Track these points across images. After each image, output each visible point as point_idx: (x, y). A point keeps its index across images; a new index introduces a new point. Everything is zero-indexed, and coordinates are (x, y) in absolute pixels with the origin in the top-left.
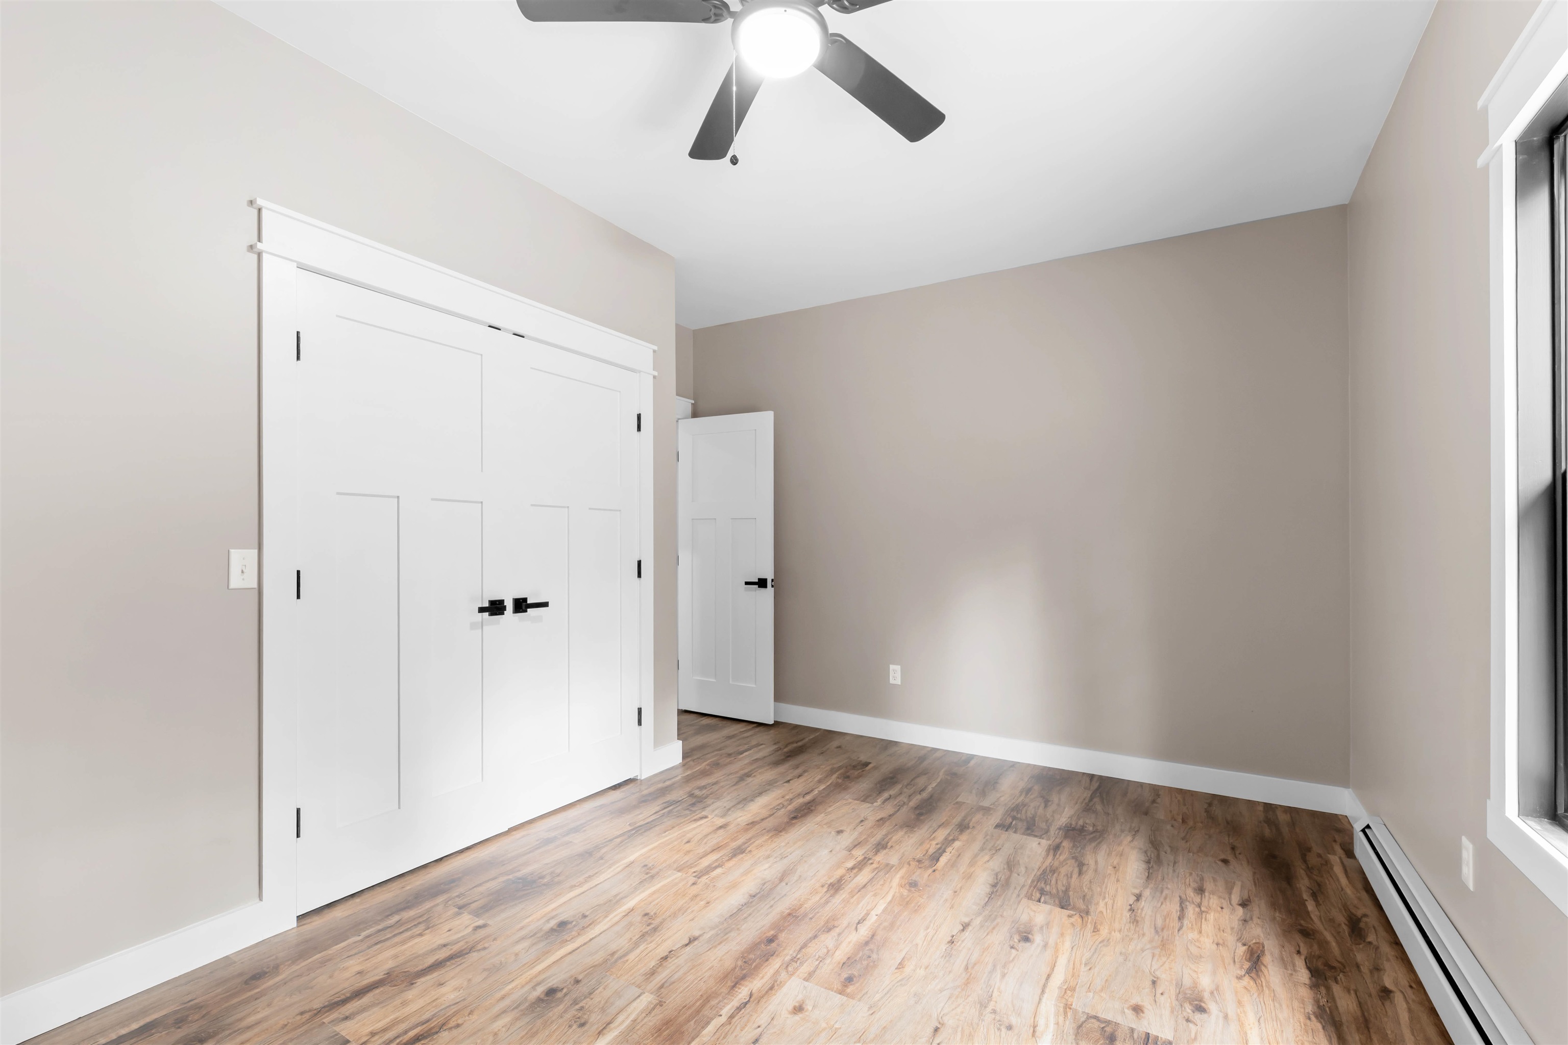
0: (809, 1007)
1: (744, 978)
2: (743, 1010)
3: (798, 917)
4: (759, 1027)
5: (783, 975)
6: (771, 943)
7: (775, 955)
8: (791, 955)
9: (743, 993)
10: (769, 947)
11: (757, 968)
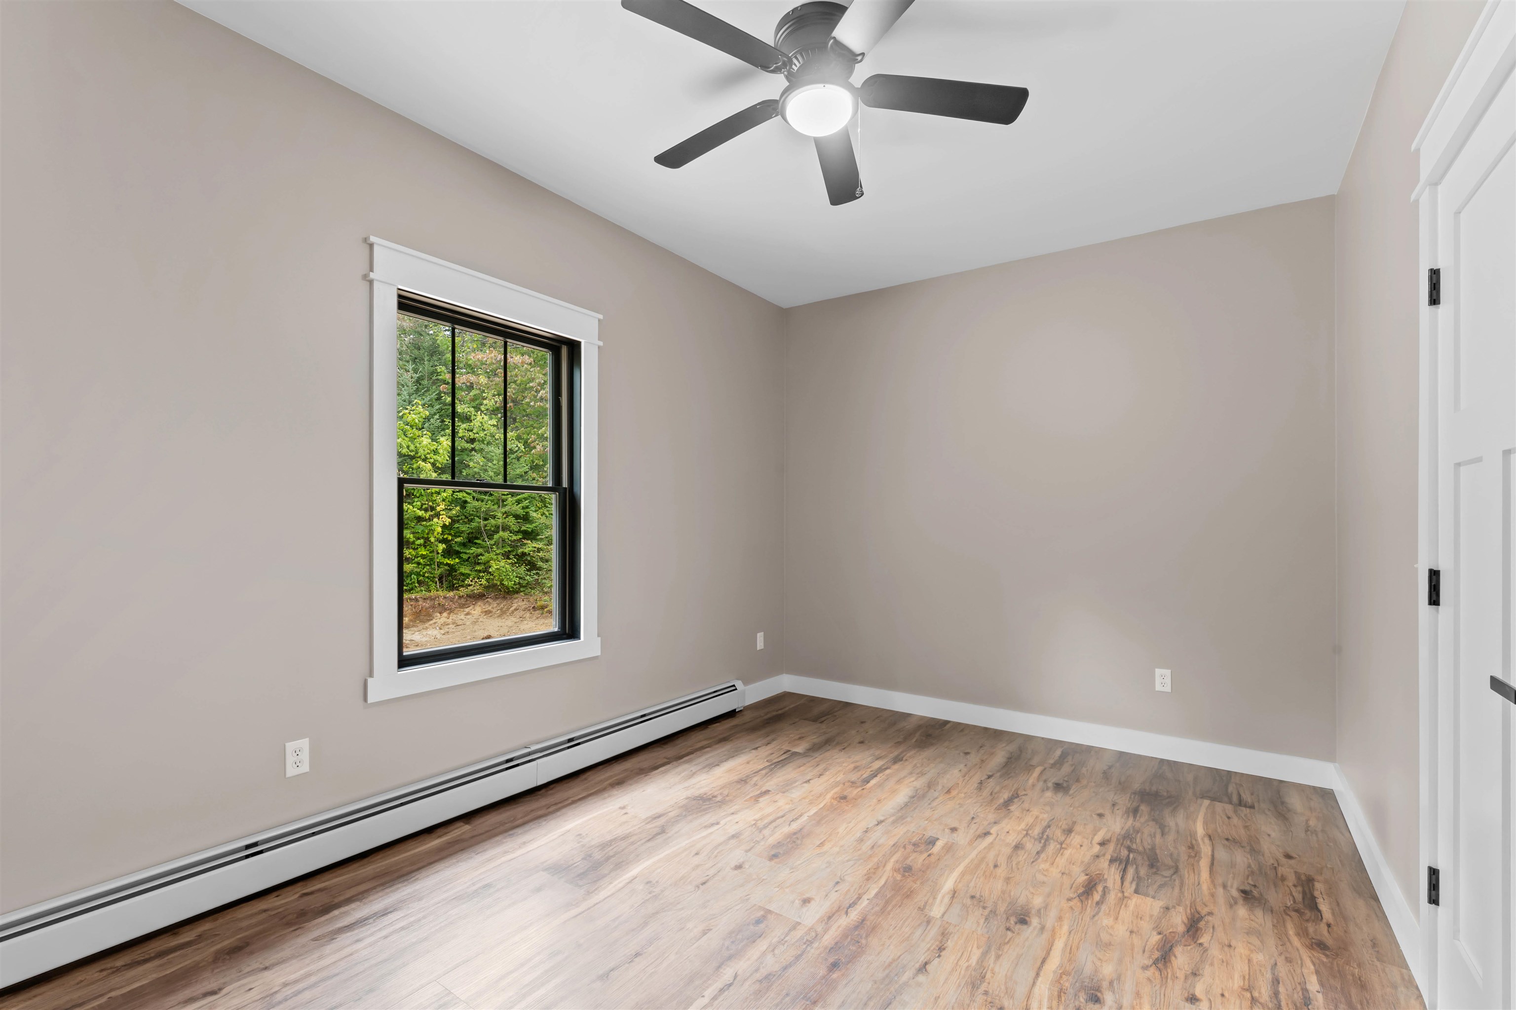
0: (798, 903)
1: (856, 927)
2: (851, 902)
3: (803, 998)
4: (836, 891)
5: (819, 929)
6: (834, 962)
7: (829, 948)
8: (812, 948)
9: (854, 915)
10: (837, 957)
11: (845, 936)
